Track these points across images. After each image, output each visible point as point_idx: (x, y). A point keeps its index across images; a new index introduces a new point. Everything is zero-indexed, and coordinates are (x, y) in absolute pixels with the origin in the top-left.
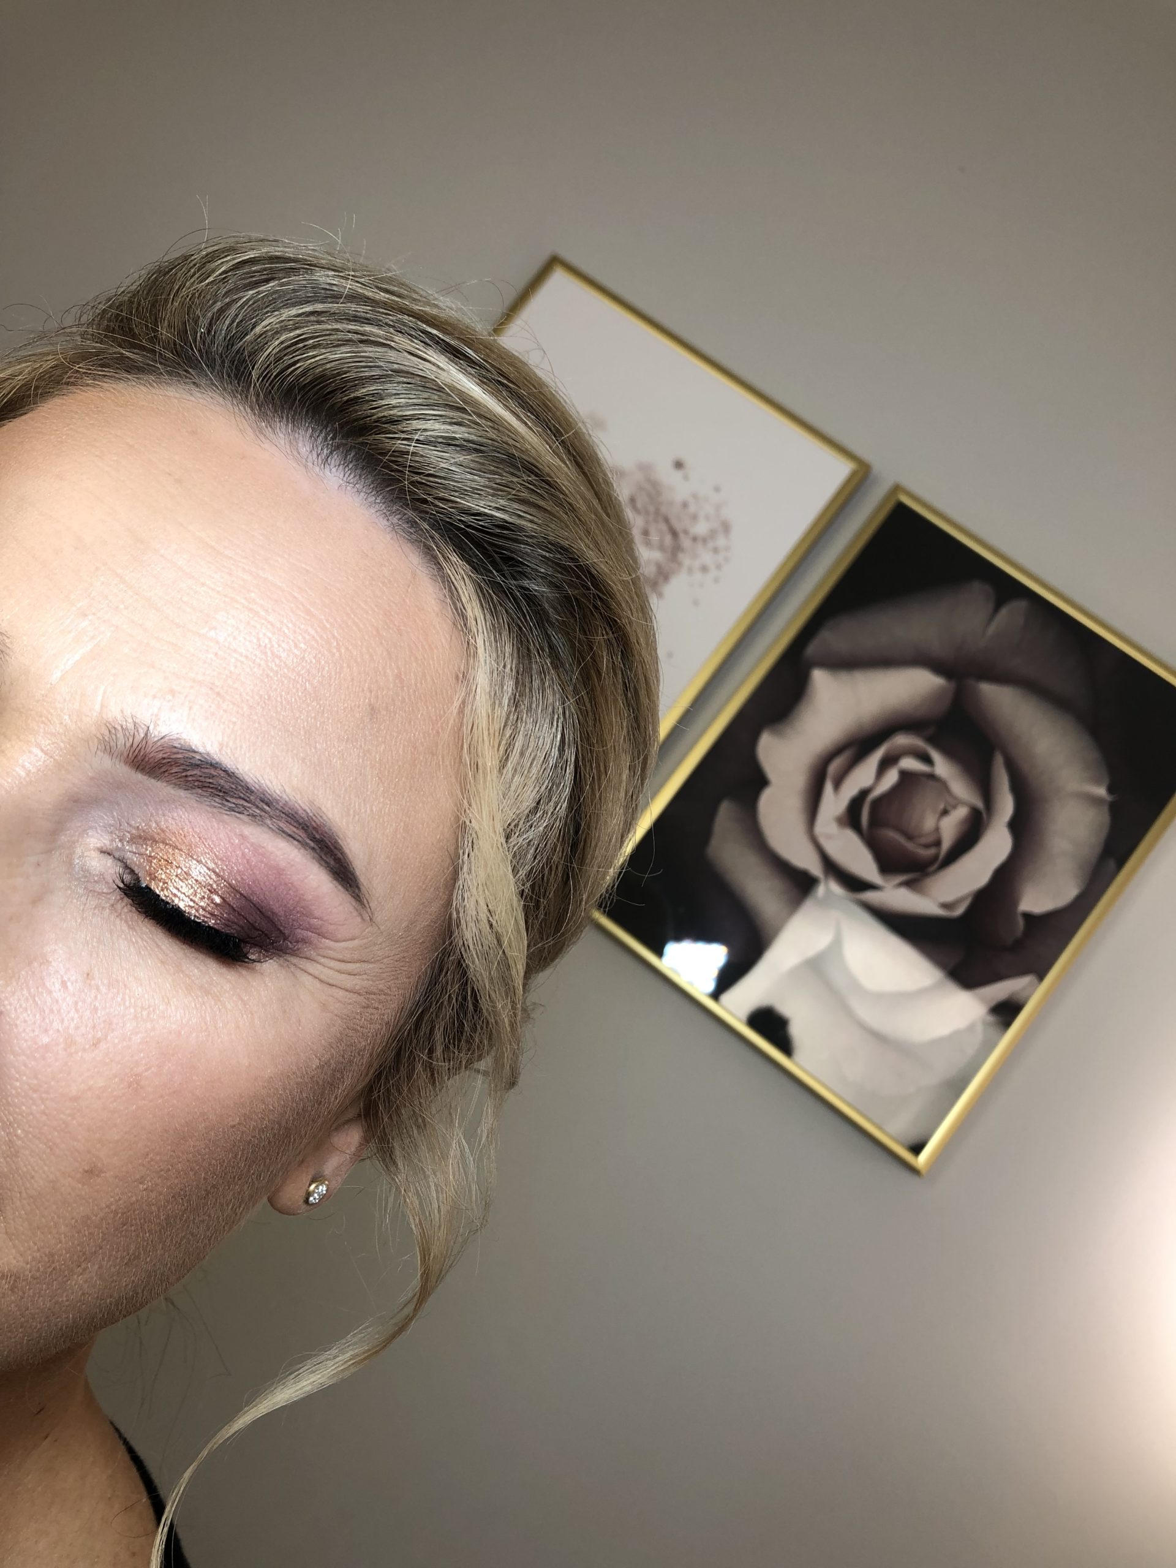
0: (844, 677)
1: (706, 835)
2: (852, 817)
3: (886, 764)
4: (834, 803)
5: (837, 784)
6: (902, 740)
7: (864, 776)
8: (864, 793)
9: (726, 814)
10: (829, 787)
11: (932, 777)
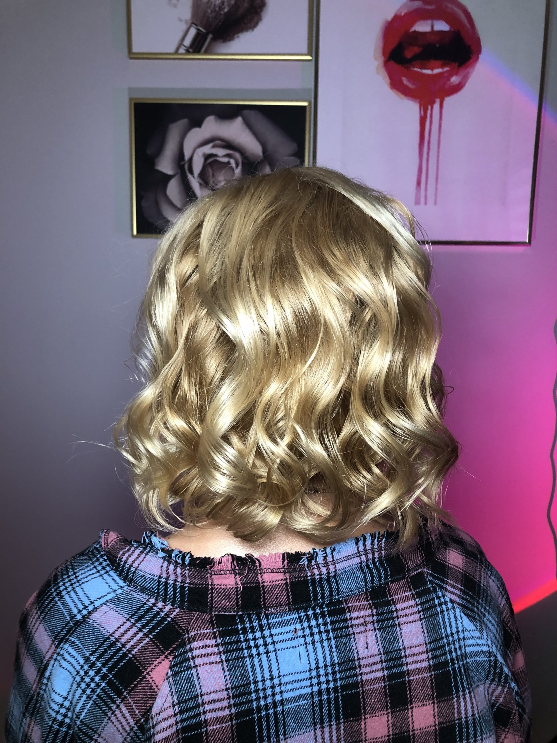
0: (244, 127)
1: (174, 121)
2: (207, 157)
3: (228, 156)
4: (208, 149)
5: (214, 147)
6: (238, 155)
7: (221, 152)
8: (216, 155)
9: (183, 122)
10: (211, 145)
11: (233, 170)
